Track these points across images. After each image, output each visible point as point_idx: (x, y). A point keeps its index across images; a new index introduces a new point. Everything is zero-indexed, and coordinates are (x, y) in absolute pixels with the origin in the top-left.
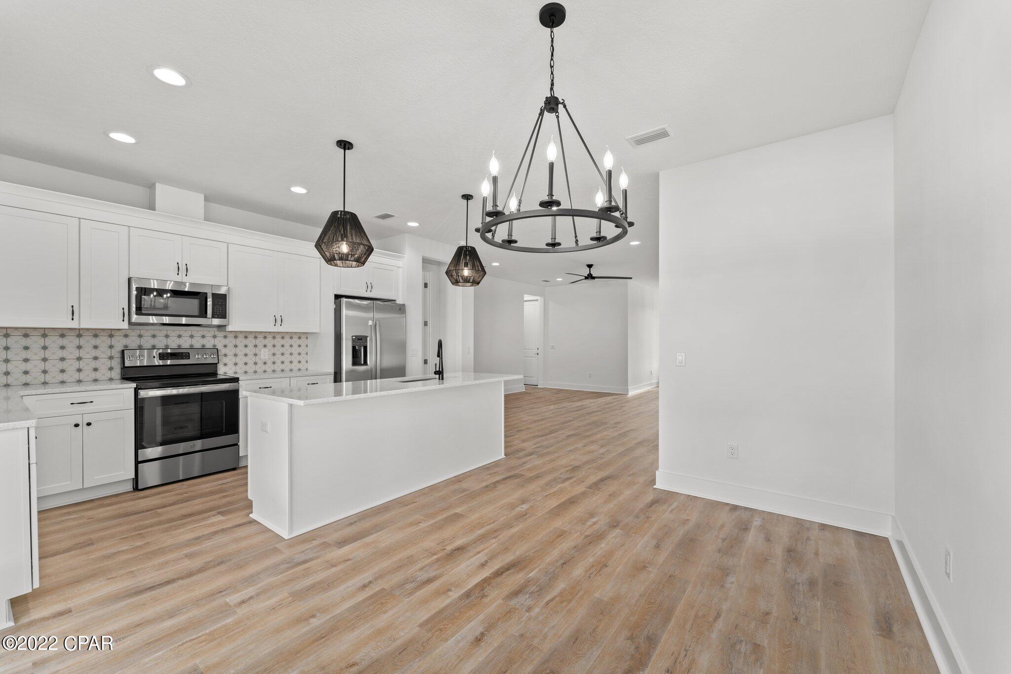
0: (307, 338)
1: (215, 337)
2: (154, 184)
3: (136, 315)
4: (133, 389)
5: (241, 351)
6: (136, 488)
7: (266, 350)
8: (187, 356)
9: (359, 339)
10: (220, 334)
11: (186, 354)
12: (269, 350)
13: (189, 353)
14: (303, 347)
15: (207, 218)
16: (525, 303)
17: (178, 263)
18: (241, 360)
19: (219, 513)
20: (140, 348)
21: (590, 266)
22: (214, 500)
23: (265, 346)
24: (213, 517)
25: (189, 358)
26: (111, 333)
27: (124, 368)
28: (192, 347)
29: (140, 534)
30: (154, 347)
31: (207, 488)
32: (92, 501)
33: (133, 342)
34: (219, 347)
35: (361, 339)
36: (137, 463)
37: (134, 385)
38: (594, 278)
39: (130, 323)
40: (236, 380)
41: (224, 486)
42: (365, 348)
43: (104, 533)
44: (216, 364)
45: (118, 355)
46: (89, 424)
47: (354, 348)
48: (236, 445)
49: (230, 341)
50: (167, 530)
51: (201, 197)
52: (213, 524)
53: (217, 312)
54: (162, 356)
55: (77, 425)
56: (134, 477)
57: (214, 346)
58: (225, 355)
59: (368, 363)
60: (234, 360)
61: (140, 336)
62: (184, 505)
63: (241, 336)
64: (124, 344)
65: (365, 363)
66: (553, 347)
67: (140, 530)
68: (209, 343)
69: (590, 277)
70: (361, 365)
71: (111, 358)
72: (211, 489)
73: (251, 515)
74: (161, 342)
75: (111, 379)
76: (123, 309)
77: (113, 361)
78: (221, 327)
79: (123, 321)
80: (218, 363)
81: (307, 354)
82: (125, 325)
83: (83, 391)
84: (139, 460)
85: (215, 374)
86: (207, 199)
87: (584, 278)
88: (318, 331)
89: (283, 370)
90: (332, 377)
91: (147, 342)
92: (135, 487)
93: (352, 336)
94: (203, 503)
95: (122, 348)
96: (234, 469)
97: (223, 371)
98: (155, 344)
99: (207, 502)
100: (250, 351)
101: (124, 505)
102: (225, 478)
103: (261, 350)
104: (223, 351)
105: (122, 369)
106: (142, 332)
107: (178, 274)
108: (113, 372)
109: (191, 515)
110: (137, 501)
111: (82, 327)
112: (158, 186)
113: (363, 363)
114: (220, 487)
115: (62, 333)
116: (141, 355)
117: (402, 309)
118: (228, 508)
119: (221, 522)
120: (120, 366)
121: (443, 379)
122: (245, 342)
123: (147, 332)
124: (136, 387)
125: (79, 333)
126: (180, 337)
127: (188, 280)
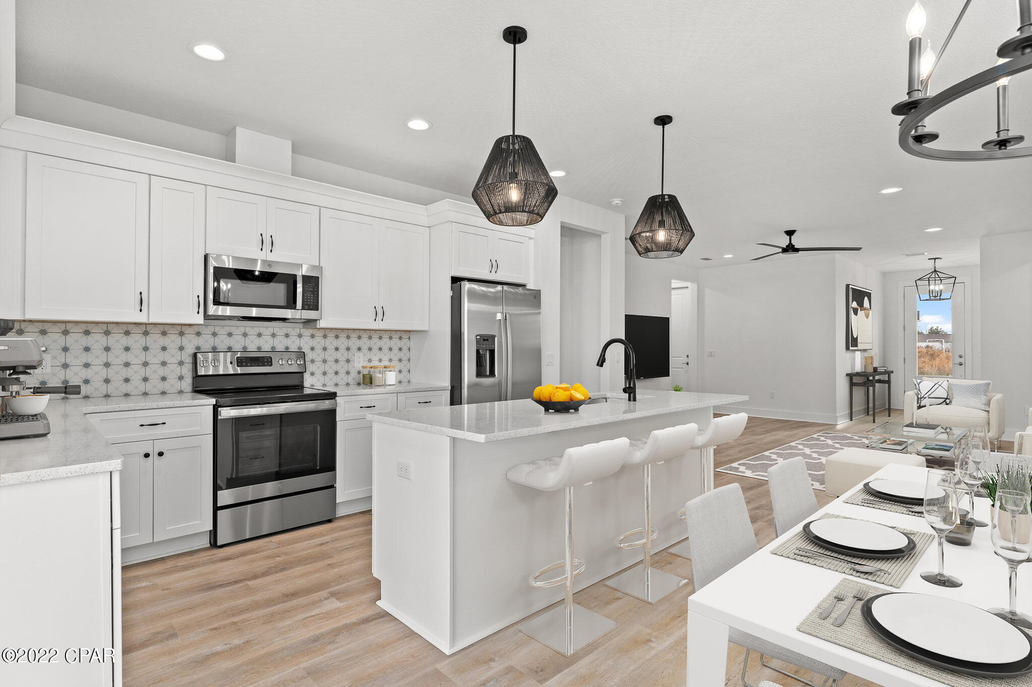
0: (409, 338)
1: (300, 336)
2: (234, 128)
3: (214, 304)
4: (212, 406)
5: (331, 355)
6: (214, 544)
7: (360, 354)
8: (267, 361)
9: (484, 340)
10: (307, 332)
11: (267, 359)
12: (364, 355)
13: (271, 358)
14: (405, 350)
15: (294, 173)
16: (673, 292)
17: (261, 235)
18: (331, 367)
19: (333, 594)
20: (214, 350)
21: (790, 233)
22: (317, 571)
23: (359, 349)
24: (325, 602)
25: (271, 365)
26: (182, 329)
27: (196, 377)
28: (273, 350)
29: (234, 623)
30: (230, 349)
31: (304, 549)
32: (163, 559)
33: (206, 342)
34: (306, 349)
35: (487, 340)
36: (216, 509)
37: (213, 401)
38: (797, 250)
39: (206, 317)
40: (332, 396)
41: (324, 548)
42: (492, 352)
43: (187, 617)
44: (302, 373)
45: (189, 360)
46: (161, 454)
47: (478, 351)
48: (332, 487)
49: (319, 342)
50: (270, 619)
51: (287, 146)
52: (328, 615)
53: (307, 302)
54: (241, 362)
55: (147, 456)
56: (211, 528)
57: (300, 348)
58: (313, 361)
59: (496, 374)
60: (323, 367)
61: (214, 334)
62: (279, 576)
63: (331, 335)
64: (196, 344)
65: (492, 373)
66: (711, 355)
67: (233, 615)
68: (294, 344)
69: (790, 249)
70: (486, 376)
71: (181, 363)
72: (309, 551)
73: (378, 603)
74: (238, 343)
75: (181, 392)
76: (198, 296)
77: (183, 367)
78: (309, 323)
79: (198, 313)
80: (305, 372)
81: (409, 360)
82: (200, 319)
83: (153, 409)
84: (218, 506)
85: (301, 387)
86: (295, 150)
87: (780, 250)
88: (427, 329)
90: (448, 394)
91: (222, 342)
92: (212, 541)
93: (477, 336)
94: (304, 575)
95: (194, 351)
96: (329, 521)
97: (312, 383)
98: (232, 345)
99: (310, 573)
100: (342, 355)
101: (203, 569)
102: (321, 535)
103: (354, 355)
104: (310, 356)
105: (194, 378)
106: (217, 329)
107: (262, 250)
108: (183, 382)
109: (294, 595)
110: (220, 565)
111: (152, 320)
112: (239, 131)
113: (488, 374)
114: (320, 548)
115: (127, 328)
116: (216, 360)
117: (535, 297)
118: (341, 586)
119: (339, 612)
120: (191, 373)
121: (635, 400)
122: (336, 343)
123: (222, 329)
124: (215, 403)
125: (146, 329)
126: (260, 335)
127: (271, 257)
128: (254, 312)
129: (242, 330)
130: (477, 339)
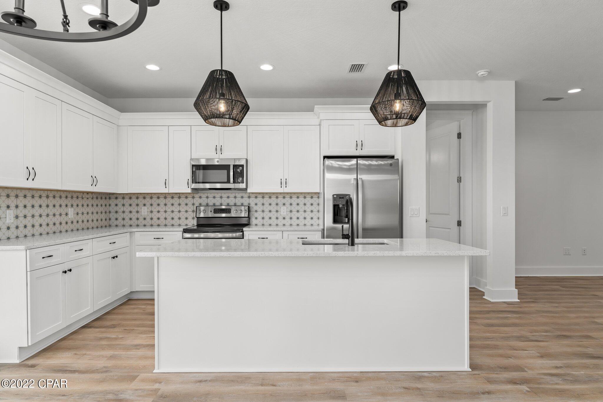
0: (318, 197)
4: (182, 232)
5: (267, 208)
7: (285, 207)
9: (341, 198)
10: (241, 195)
11: (228, 210)
14: (315, 205)
17: (216, 146)
18: (267, 215)
23: (284, 204)
25: (231, 213)
27: (197, 218)
28: (235, 205)
30: (207, 205)
33: (204, 201)
34: (252, 205)
35: (344, 198)
54: (216, 211)
58: (256, 211)
60: (262, 215)
61: (207, 197)
63: (267, 196)
64: (200, 202)
68: (245, 202)
70: (344, 223)
71: (193, 211)
75: (193, 225)
76: (188, 180)
78: (240, 190)
79: (188, 187)
80: (251, 217)
81: (318, 211)
82: (189, 190)
83: (160, 231)
85: (249, 225)
88: (319, 191)
89: (298, 225)
90: (320, 234)
93: (333, 195)
97: (255, 223)
98: (215, 202)
100: (273, 208)
103: (281, 208)
104: (254, 208)
107: (216, 153)
116: (204, 210)
122: (270, 201)
126: (228, 197)
127: (222, 157)
128: (218, 186)
129: (219, 195)
130: (334, 197)
